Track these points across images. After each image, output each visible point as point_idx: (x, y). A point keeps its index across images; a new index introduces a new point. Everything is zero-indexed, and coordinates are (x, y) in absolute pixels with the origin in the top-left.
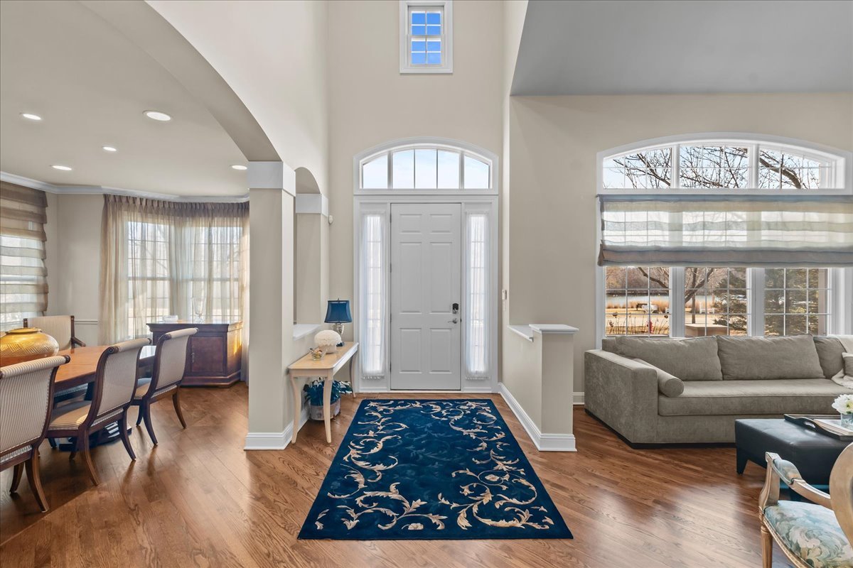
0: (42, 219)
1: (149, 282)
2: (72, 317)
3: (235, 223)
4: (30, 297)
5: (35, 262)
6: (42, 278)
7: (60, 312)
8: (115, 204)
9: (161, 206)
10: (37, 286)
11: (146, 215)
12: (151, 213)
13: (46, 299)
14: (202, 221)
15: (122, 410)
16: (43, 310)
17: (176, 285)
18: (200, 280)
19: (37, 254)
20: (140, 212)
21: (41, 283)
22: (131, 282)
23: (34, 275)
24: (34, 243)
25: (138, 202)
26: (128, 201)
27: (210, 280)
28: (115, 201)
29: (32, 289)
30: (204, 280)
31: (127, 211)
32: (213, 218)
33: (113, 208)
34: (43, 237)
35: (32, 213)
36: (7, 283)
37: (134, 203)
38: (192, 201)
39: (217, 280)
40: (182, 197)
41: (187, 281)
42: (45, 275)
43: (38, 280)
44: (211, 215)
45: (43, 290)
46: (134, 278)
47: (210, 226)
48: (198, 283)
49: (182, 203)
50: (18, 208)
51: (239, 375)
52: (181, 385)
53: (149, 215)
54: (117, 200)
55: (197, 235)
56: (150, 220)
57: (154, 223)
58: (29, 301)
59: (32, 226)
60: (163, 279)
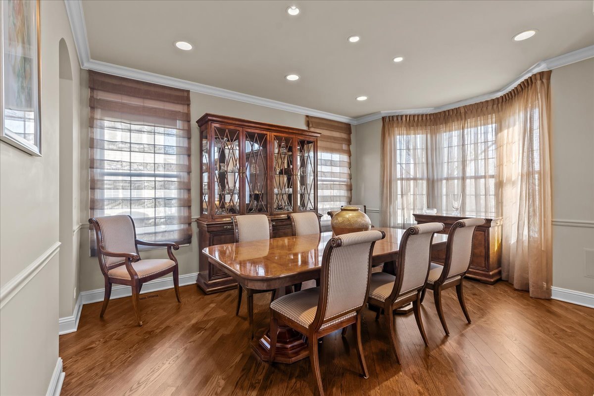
0: (349, 142)
1: (412, 182)
2: (365, 206)
3: (490, 121)
4: (343, 193)
5: (346, 170)
6: (349, 180)
7: (357, 203)
8: (390, 122)
9: (420, 118)
10: (347, 185)
11: (410, 128)
12: (413, 126)
13: (351, 193)
14: (455, 125)
15: (416, 293)
16: (350, 201)
17: (432, 184)
18: (453, 178)
19: (347, 165)
20: (405, 126)
21: (349, 183)
22: (399, 182)
23: (345, 179)
24: (345, 158)
25: (404, 118)
26: (397, 119)
27: (464, 178)
28: (390, 121)
29: (344, 187)
30: (458, 178)
31: (397, 127)
32: (465, 119)
33: (388, 126)
34: (349, 153)
35: (344, 138)
36: (335, 183)
37: (402, 119)
38: (445, 109)
39: (471, 178)
40: (436, 108)
41: (441, 180)
42: (351, 179)
43: (347, 182)
44: (463, 116)
45: (350, 188)
46: (402, 179)
47: (463, 129)
48: (450, 182)
49: (436, 114)
50: (338, 136)
51: (500, 273)
52: (464, 277)
53: (411, 128)
54: (391, 119)
55: (450, 138)
56: (412, 132)
57: (415, 134)
58: (343, 195)
59: (345, 147)
60: (422, 179)
